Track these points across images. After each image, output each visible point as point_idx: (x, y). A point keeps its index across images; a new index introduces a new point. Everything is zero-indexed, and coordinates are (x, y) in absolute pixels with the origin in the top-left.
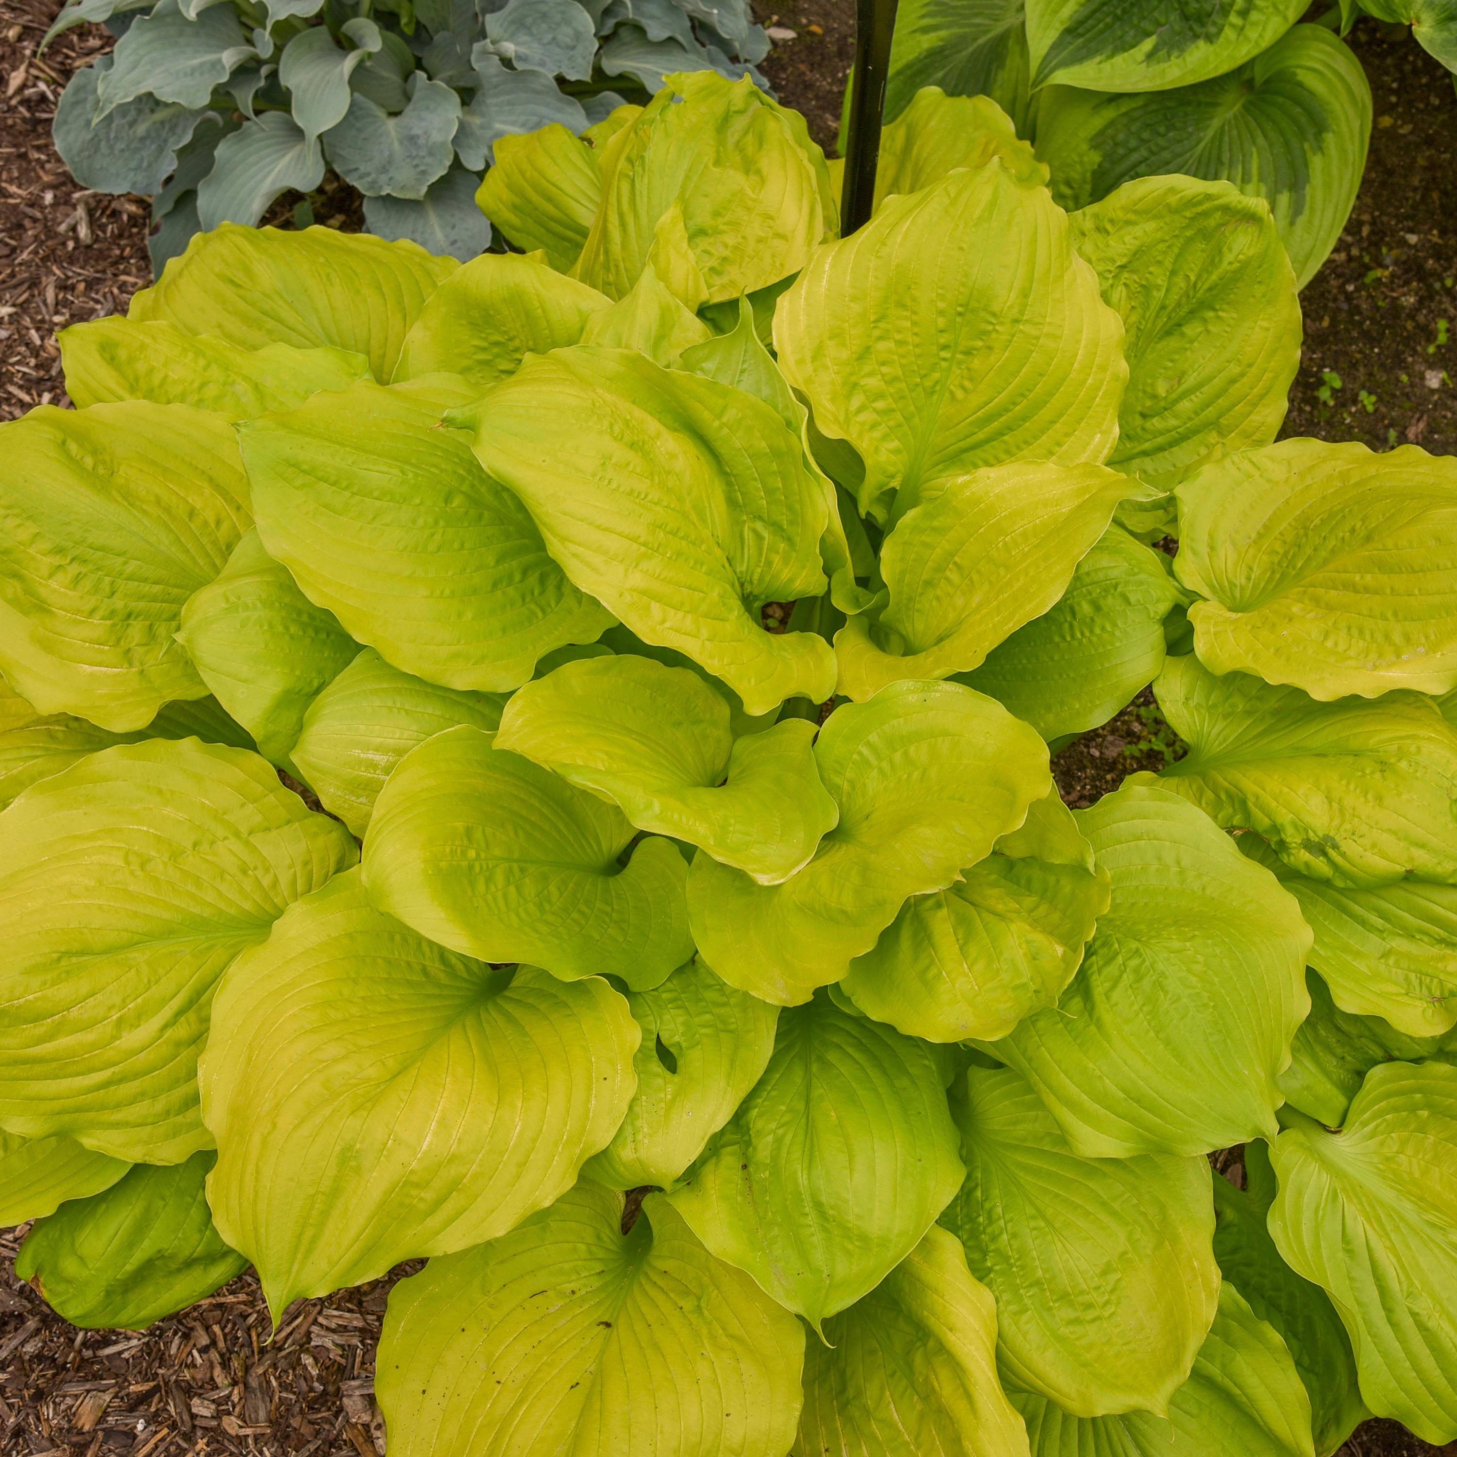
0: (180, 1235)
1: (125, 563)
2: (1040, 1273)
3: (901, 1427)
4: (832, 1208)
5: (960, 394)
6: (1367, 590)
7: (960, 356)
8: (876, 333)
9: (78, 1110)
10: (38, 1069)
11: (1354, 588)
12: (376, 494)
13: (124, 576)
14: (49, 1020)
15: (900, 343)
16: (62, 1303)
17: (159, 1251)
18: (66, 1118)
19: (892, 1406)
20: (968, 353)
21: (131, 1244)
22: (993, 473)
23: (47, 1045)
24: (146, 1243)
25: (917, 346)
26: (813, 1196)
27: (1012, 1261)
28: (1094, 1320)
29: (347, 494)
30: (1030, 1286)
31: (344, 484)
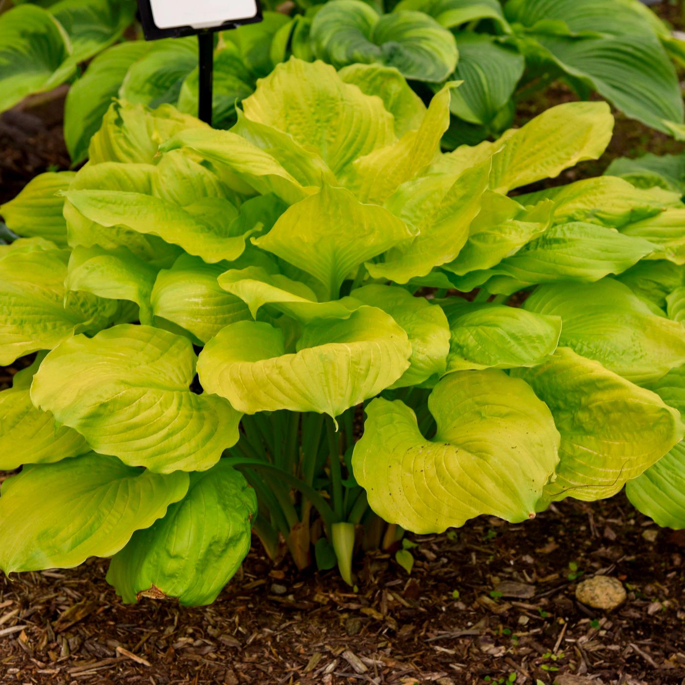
0: (219, 526)
1: (10, 298)
2: (609, 349)
3: (590, 451)
4: (519, 333)
5: (332, 140)
6: (539, 150)
7: (325, 124)
8: (288, 122)
9: (160, 453)
10: (137, 432)
11: (533, 154)
12: (134, 203)
13: (12, 304)
14: (134, 404)
15: (300, 124)
16: (173, 590)
17: (213, 538)
18: (156, 458)
19: (580, 447)
20: (328, 121)
21: (198, 538)
22: (367, 157)
23: (137, 417)
24: (204, 537)
25: (306, 123)
26: (508, 333)
27: (594, 352)
28: (641, 357)
29: (122, 206)
30: (608, 355)
31: (119, 202)
